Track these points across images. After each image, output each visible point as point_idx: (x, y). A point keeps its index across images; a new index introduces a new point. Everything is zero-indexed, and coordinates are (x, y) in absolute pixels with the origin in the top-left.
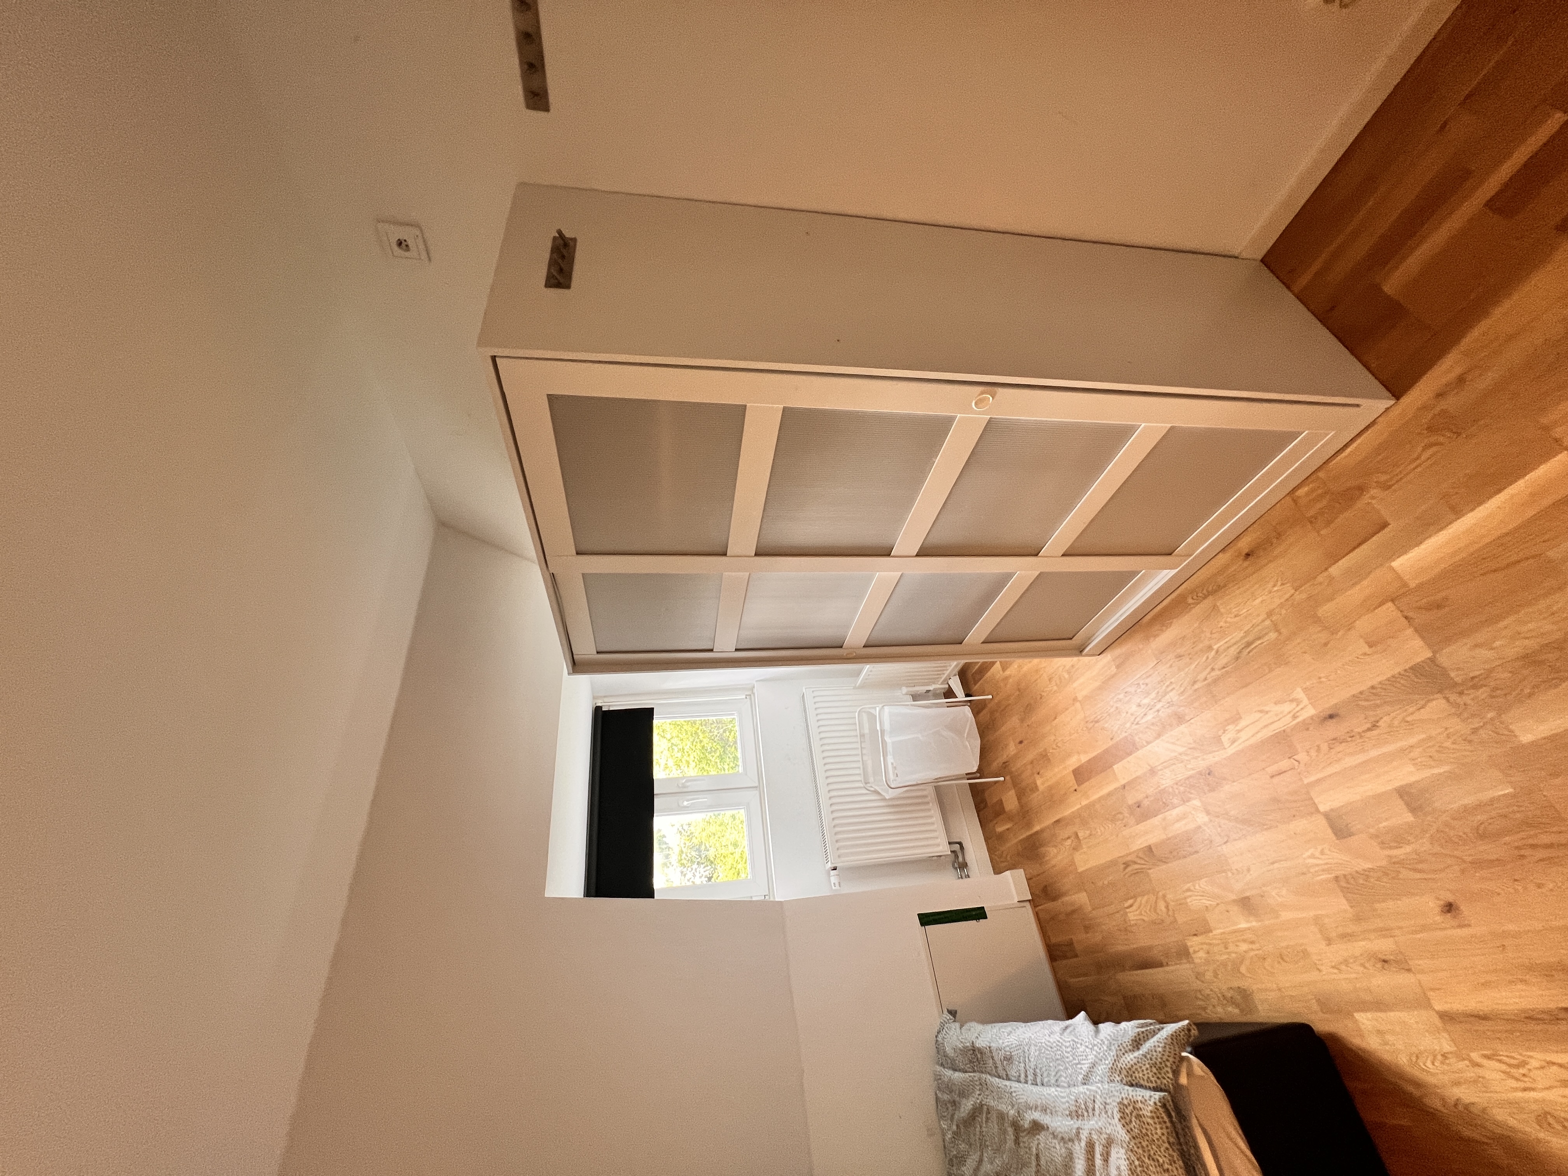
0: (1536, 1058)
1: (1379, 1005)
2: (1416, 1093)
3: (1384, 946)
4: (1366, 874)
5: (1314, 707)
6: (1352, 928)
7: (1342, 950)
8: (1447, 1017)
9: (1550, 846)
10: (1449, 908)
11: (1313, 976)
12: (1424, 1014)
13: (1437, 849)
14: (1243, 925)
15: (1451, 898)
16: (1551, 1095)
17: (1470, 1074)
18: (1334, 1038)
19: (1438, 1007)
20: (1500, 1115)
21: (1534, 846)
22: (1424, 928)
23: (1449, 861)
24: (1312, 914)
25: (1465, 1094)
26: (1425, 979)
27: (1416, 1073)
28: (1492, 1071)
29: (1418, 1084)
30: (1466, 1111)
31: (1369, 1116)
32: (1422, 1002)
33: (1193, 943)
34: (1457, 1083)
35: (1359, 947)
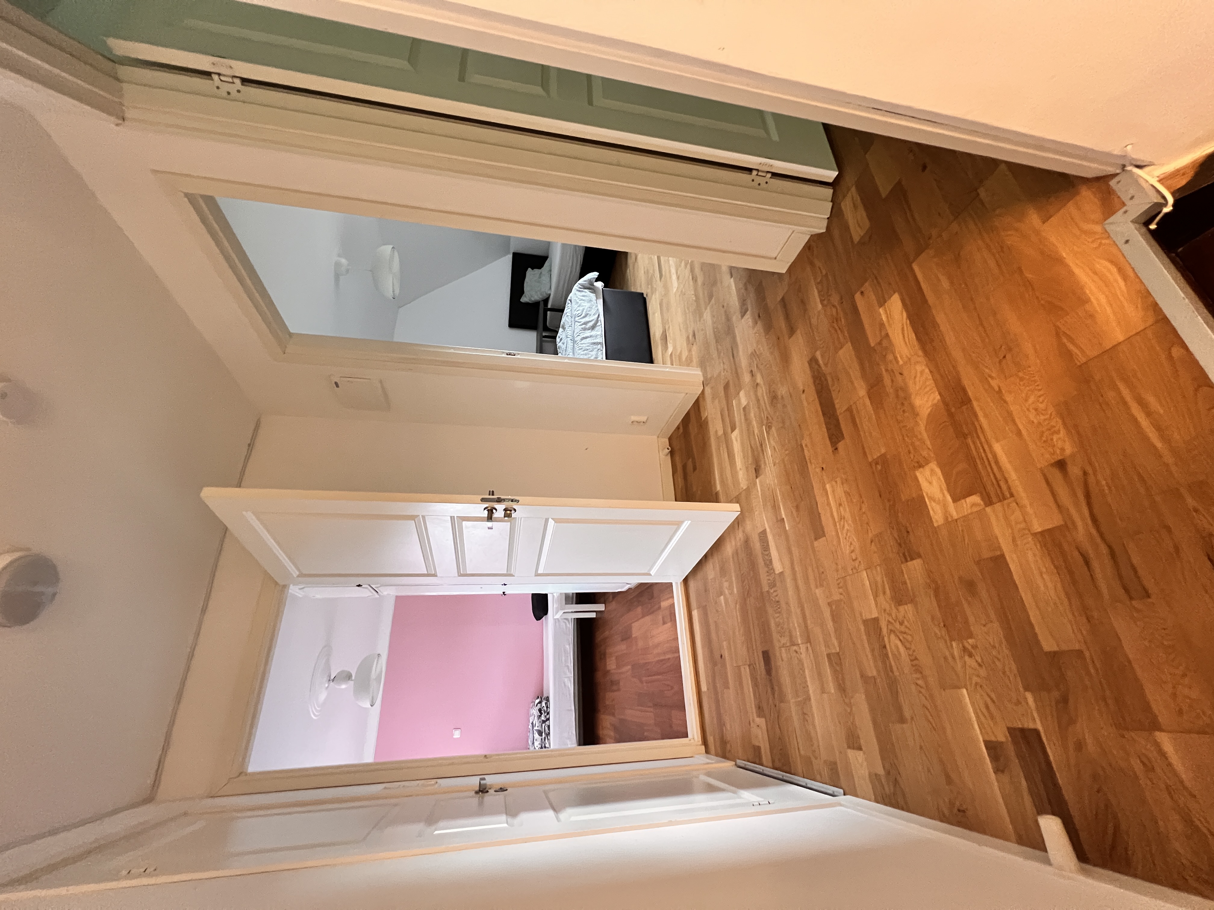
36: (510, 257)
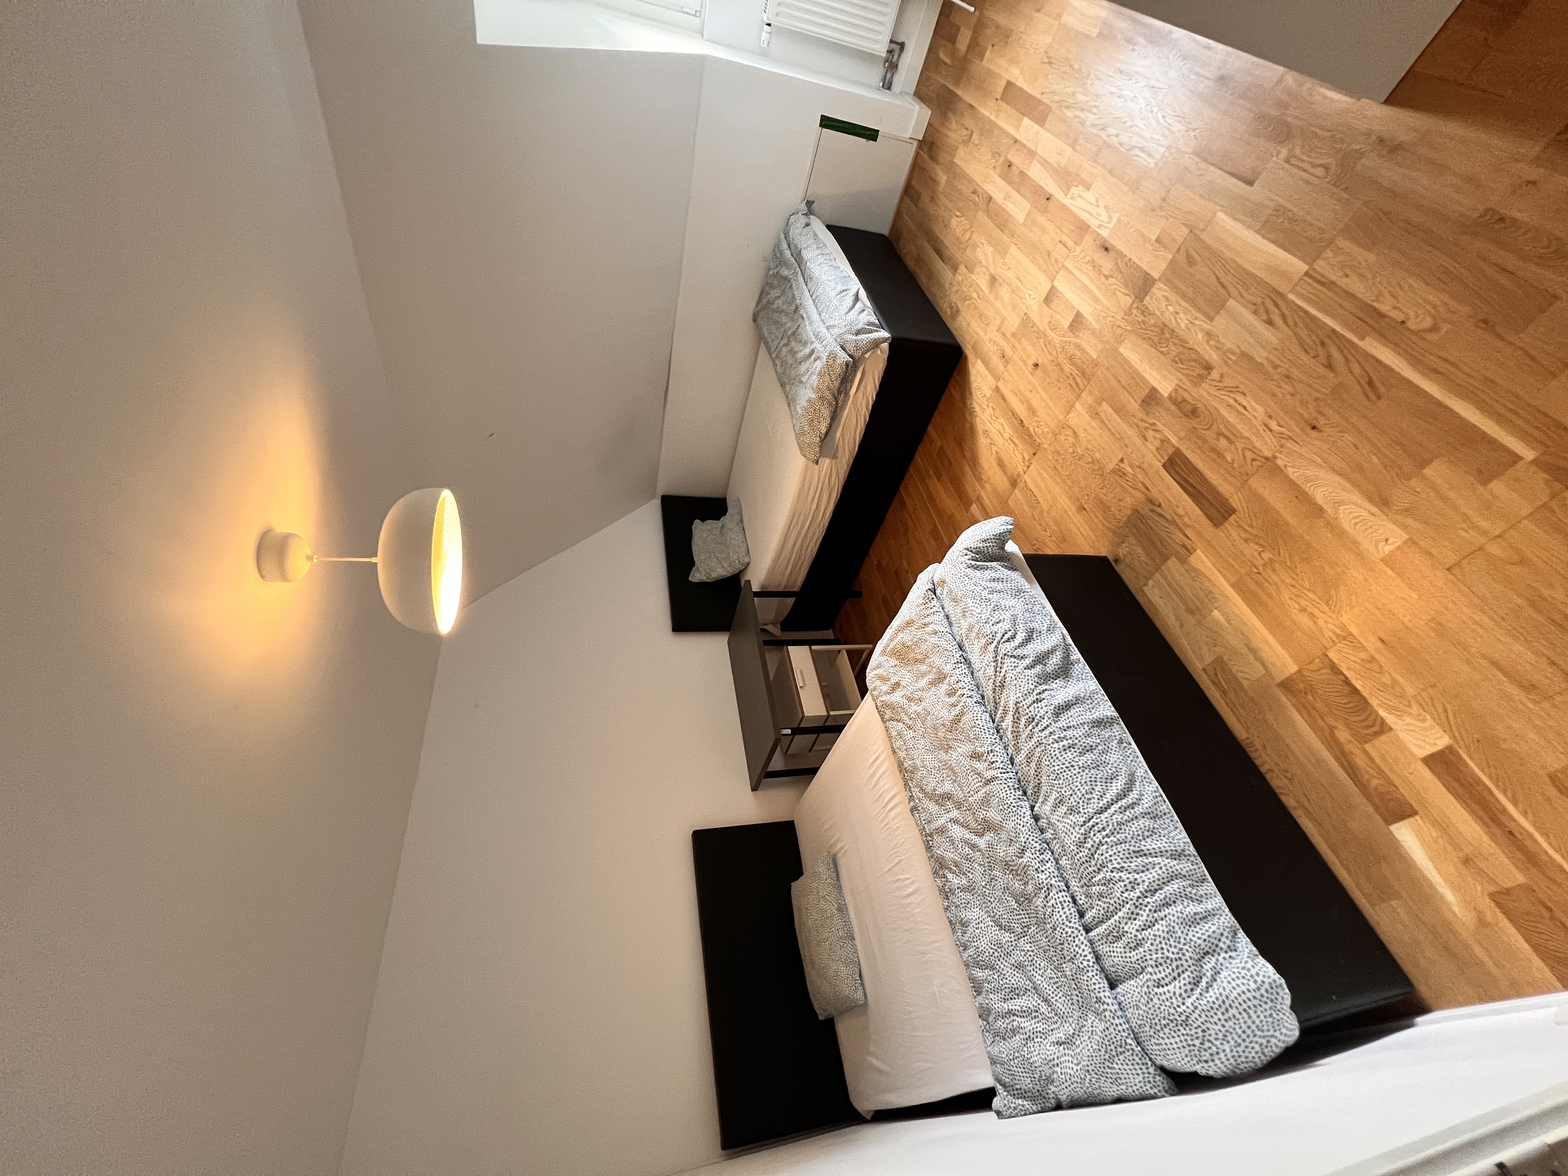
0: (1002, 420)
1: (987, 365)
2: (968, 396)
3: (1009, 352)
4: (1034, 325)
5: (1109, 235)
6: (1008, 335)
7: (998, 338)
8: (997, 389)
9: (1077, 384)
10: (1036, 365)
11: (982, 334)
12: (994, 381)
13: (1058, 345)
14: (983, 288)
15: (1040, 363)
16: (993, 429)
17: (985, 407)
18: (966, 358)
19: (999, 384)
20: (978, 420)
21: (1074, 379)
22: (1024, 361)
23: (1054, 353)
24: (1005, 314)
25: (977, 408)
26: (1006, 374)
27: (973, 390)
28: (989, 411)
29: (971, 394)
30: (972, 413)
31: (950, 386)
32: (997, 378)
33: (962, 268)
34: (979, 405)
35: (1003, 343)
36: (657, 503)
